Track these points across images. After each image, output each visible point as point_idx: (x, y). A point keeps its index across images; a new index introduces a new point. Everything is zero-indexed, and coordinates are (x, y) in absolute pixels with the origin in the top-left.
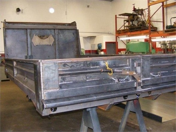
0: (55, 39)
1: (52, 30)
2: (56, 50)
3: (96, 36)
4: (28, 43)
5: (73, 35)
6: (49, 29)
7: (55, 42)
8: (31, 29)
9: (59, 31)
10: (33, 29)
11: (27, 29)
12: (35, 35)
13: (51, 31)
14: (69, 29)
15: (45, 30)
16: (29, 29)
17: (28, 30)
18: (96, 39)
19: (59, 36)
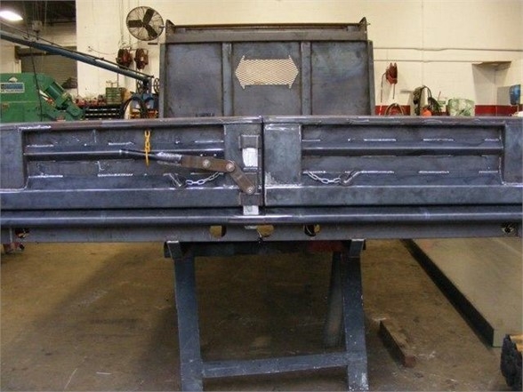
0: (300, 69)
1: (292, 44)
2: (304, 100)
3: (510, 62)
4: (224, 81)
5: (355, 58)
6: (283, 42)
7: (301, 78)
8: (233, 43)
9: (314, 46)
10: (239, 42)
11: (220, 43)
12: (245, 59)
13: (290, 47)
14: (343, 41)
15: (272, 44)
16: (227, 42)
17: (224, 45)
18: (510, 70)
19: (314, 60)
